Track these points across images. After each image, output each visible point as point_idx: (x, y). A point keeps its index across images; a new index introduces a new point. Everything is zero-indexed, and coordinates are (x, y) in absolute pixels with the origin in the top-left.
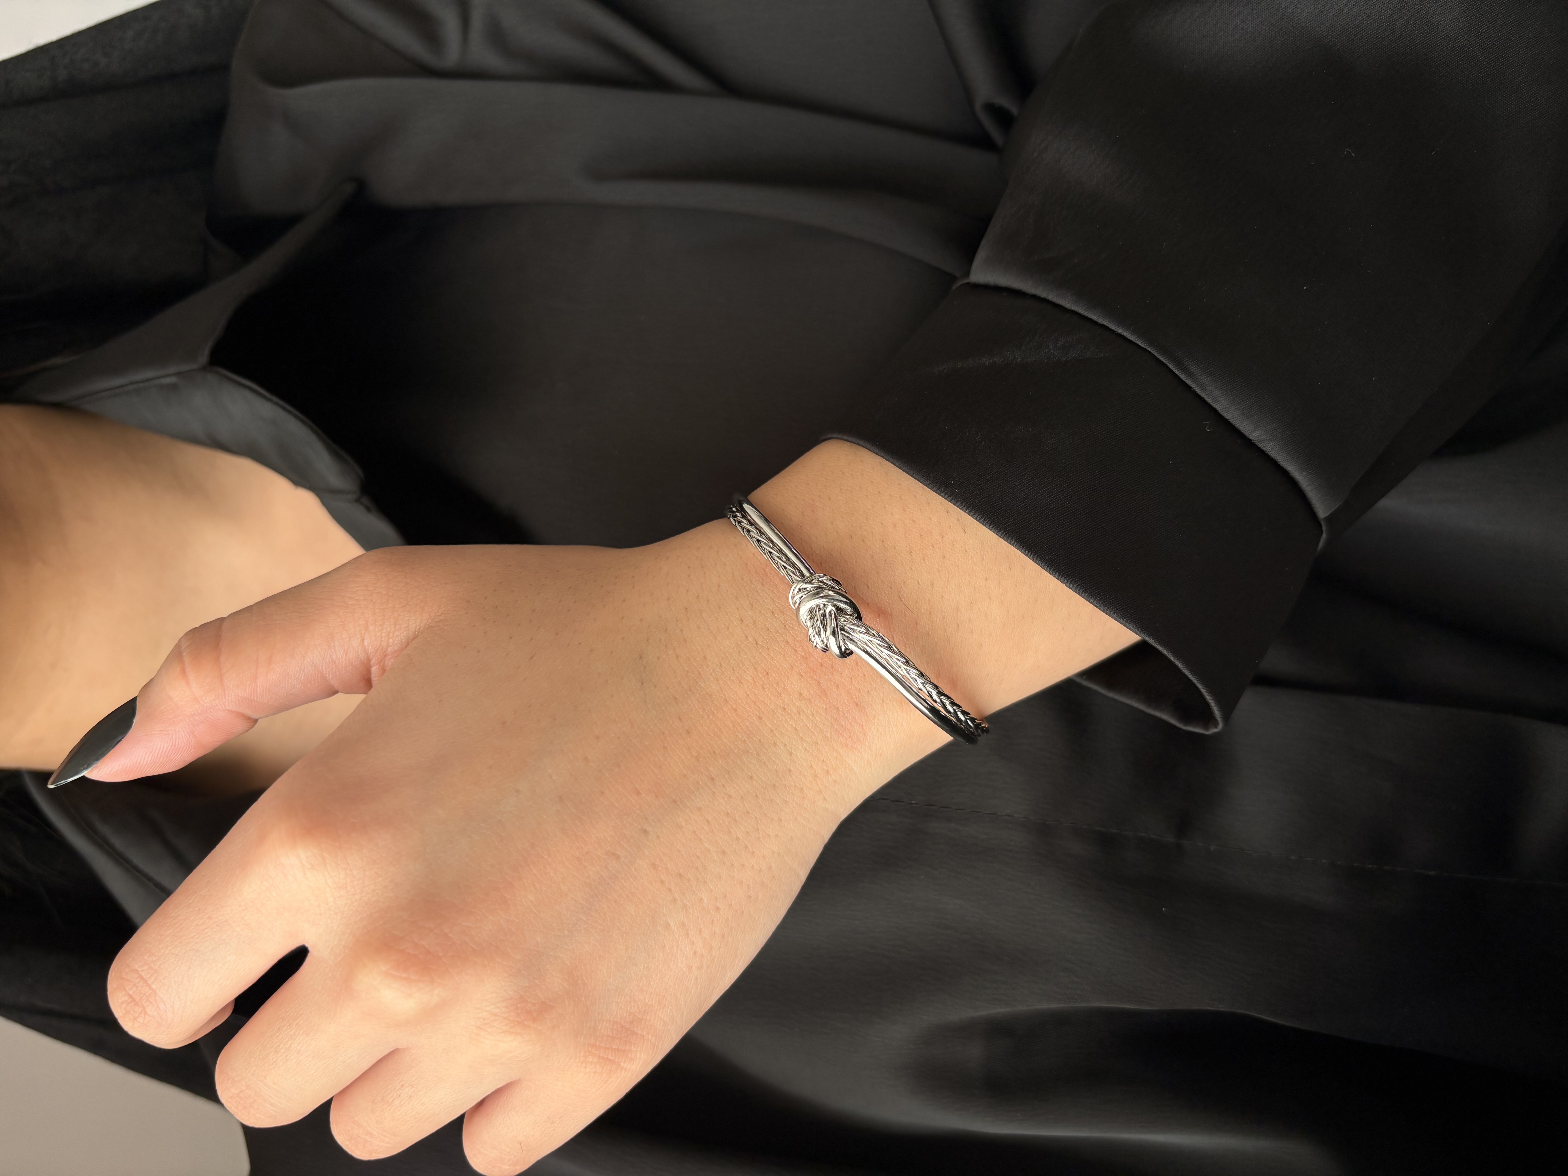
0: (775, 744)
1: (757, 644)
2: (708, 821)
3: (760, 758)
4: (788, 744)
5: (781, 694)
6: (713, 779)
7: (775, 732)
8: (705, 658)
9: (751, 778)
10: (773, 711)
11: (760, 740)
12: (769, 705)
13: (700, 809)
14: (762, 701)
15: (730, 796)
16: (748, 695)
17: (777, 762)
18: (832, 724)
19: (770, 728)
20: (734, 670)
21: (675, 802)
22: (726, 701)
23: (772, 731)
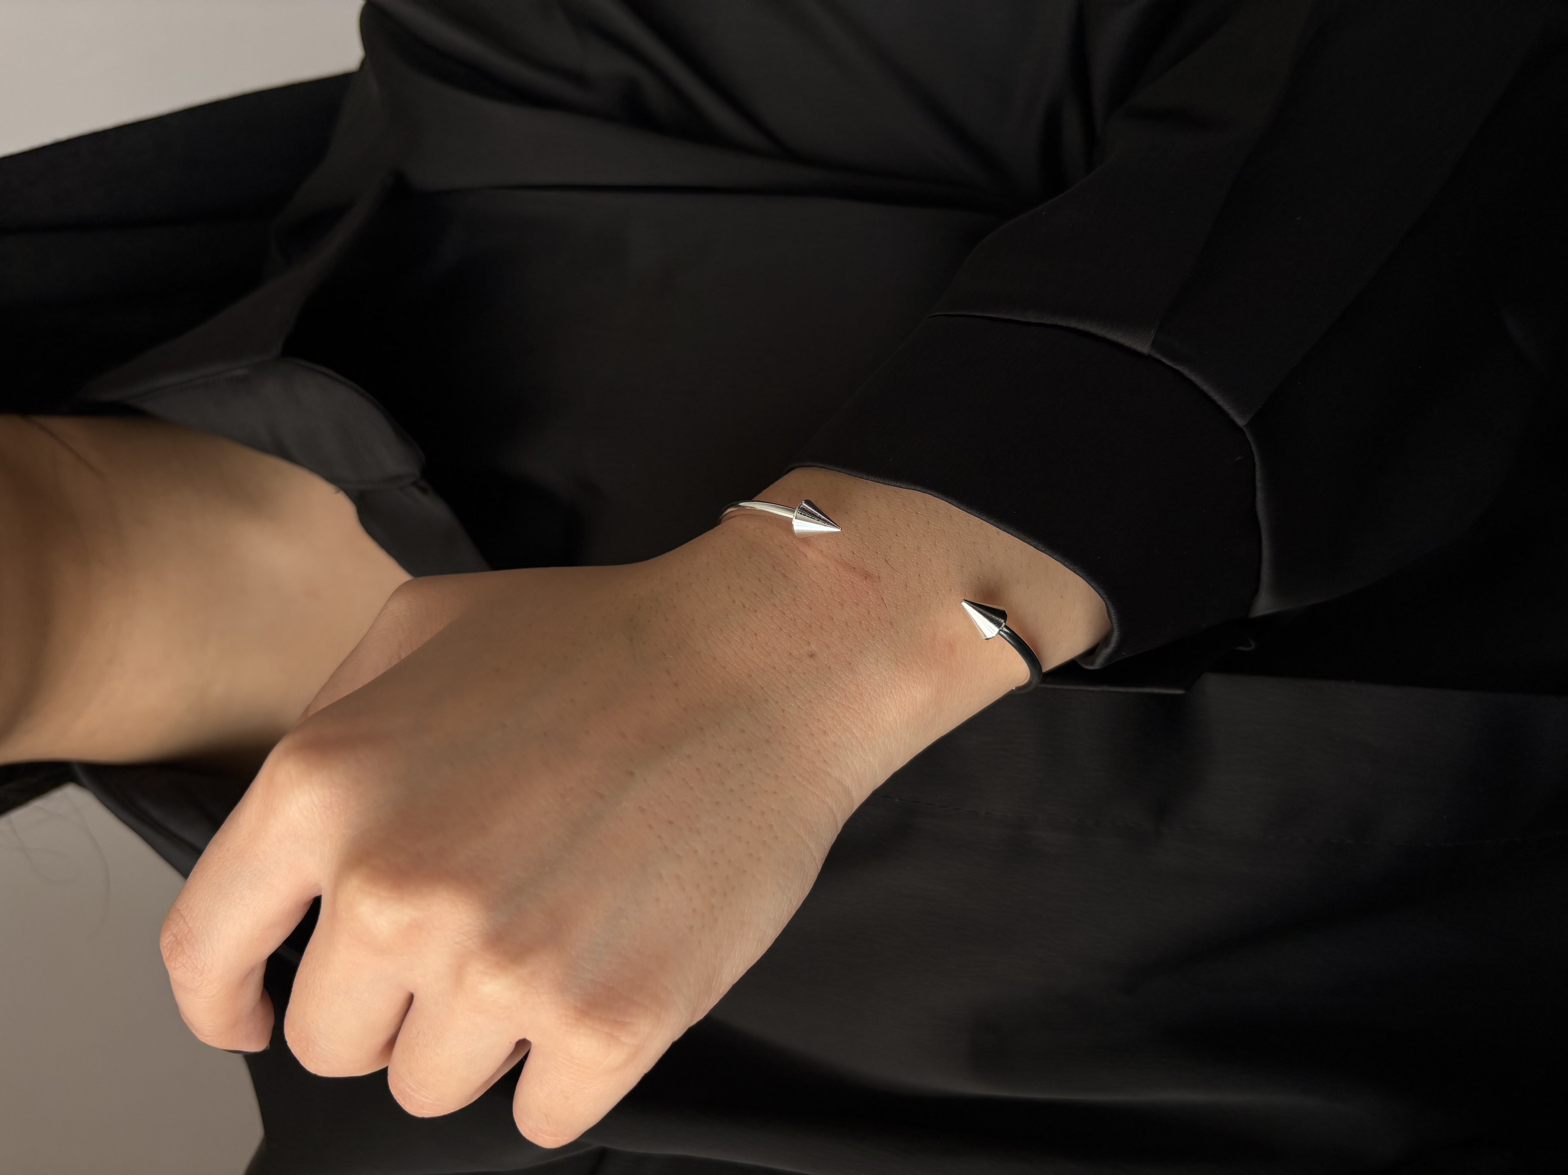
0: (767, 700)
1: (744, 607)
2: (698, 770)
3: (751, 713)
4: (779, 701)
5: (770, 654)
6: (701, 729)
7: (765, 689)
8: (693, 620)
9: (743, 731)
10: (763, 669)
11: (750, 697)
12: (758, 663)
13: (689, 757)
14: (751, 660)
15: (720, 747)
16: (736, 654)
17: (769, 718)
18: (825, 683)
19: (761, 685)
20: (721, 630)
21: (663, 748)
22: (715, 658)
23: (762, 688)
